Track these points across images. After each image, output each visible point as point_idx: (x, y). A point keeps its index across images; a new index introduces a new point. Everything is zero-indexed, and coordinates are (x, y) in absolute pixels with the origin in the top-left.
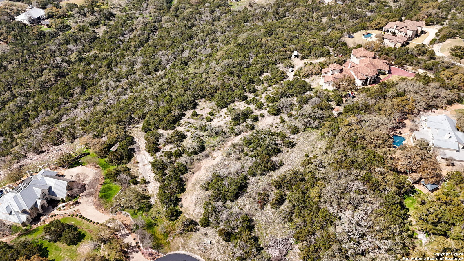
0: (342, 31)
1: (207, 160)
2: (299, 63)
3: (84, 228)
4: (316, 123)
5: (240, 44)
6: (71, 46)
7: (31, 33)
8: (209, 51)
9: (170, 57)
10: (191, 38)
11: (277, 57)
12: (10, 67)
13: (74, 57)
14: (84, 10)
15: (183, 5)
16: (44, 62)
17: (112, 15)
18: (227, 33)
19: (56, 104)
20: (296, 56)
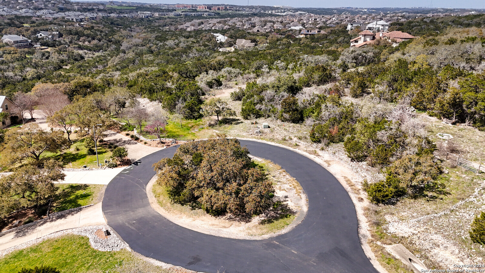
1: (230, 89)
14: (49, 53)
17: (82, 58)
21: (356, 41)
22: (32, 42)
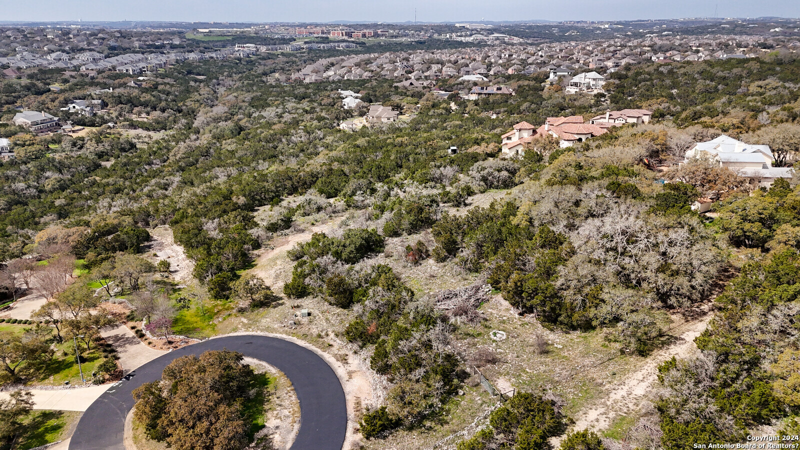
1: (302, 235)
4: (504, 174)
5: (359, 146)
6: (48, 174)
11: (423, 150)
14: (83, 141)
17: (133, 147)
21: (509, 138)
22: (59, 120)
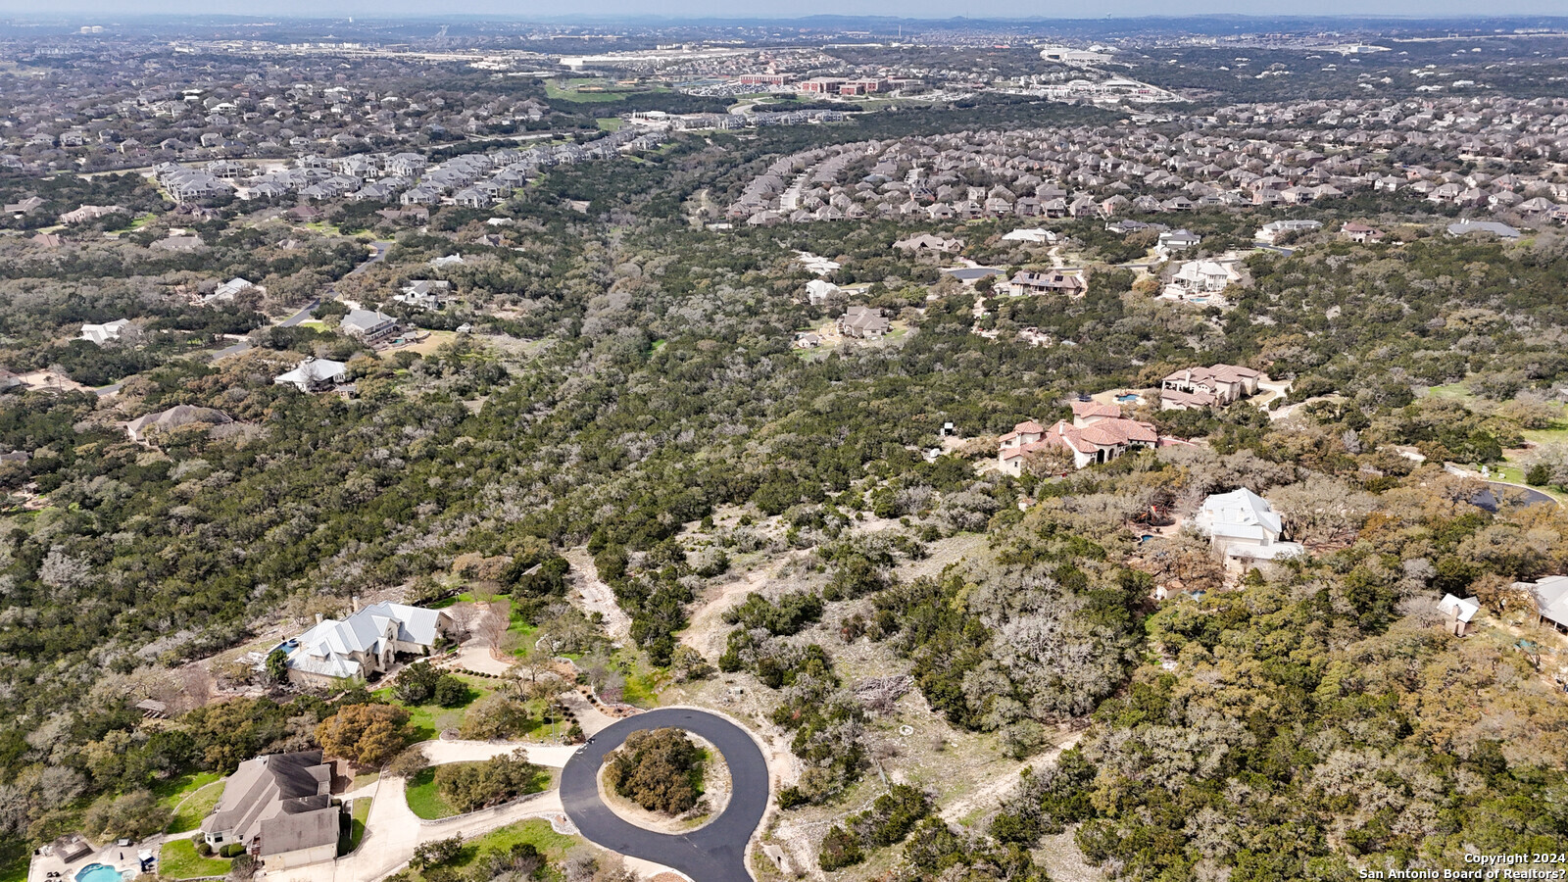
0: (1065, 391)
1: (736, 584)
2: (953, 444)
3: (475, 684)
4: (978, 516)
5: (818, 413)
6: (408, 430)
7: (315, 405)
8: (744, 429)
9: (648, 443)
10: (700, 410)
11: (905, 431)
12: (272, 464)
13: (418, 448)
14: (437, 364)
15: (679, 353)
16: (347, 457)
17: (503, 374)
18: (788, 397)
19: (378, 531)
20: (949, 432)
21: (1007, 442)
22: (398, 322)
